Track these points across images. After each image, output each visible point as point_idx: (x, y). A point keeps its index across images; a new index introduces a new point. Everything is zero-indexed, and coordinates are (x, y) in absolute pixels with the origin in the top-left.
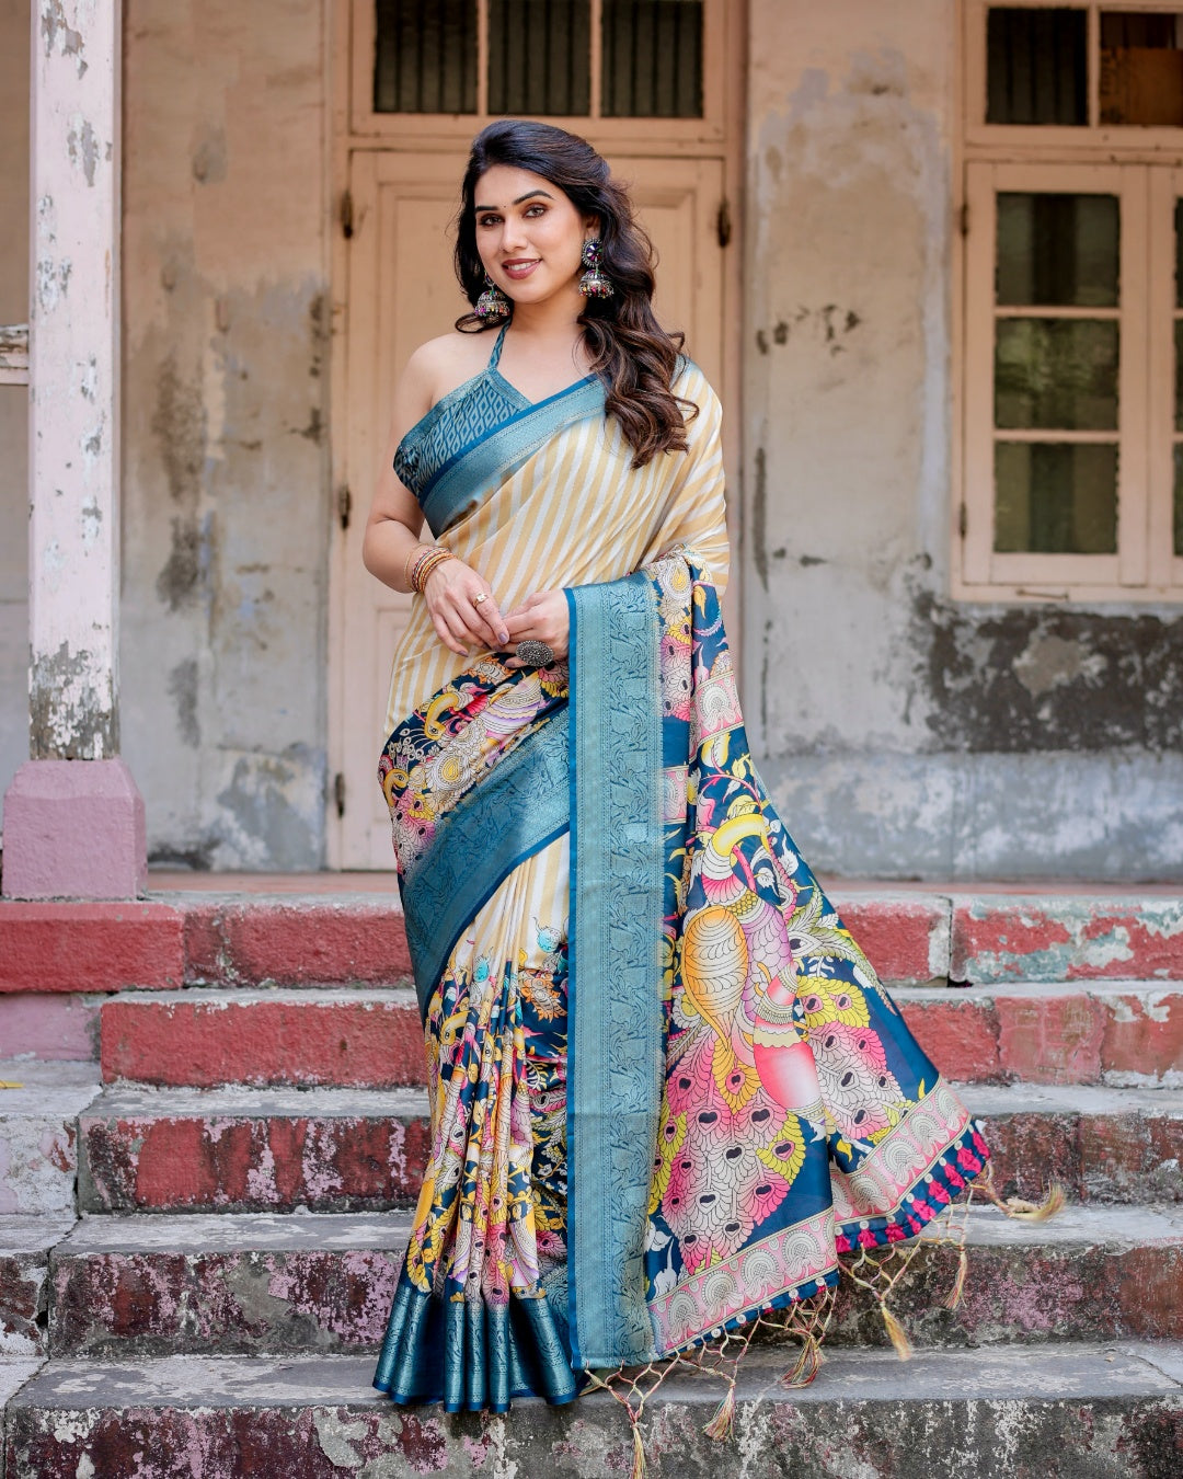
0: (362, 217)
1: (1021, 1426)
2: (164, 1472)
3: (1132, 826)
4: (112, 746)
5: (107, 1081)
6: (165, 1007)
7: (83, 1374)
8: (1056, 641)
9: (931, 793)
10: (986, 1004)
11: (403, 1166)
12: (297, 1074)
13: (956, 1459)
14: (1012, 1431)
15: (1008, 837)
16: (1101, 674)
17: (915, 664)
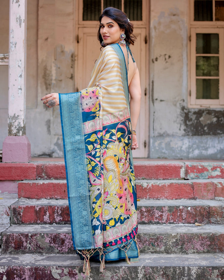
0: (80, 39)
1: (197, 272)
2: (20, 279)
3: (222, 149)
5: (19, 198)
6: (31, 183)
7: (7, 258)
8: (208, 115)
9: (184, 143)
10: (191, 183)
12: (56, 197)
13: (183, 279)
14: (195, 273)
15: (199, 151)
16: (216, 121)
17: (181, 120)
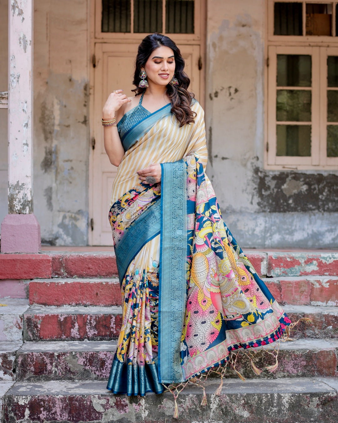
0: (98, 62)
1: (289, 401)
2: (49, 413)
3: (315, 233)
4: (31, 210)
5: (31, 304)
6: (47, 283)
7: (26, 386)
8: (294, 181)
9: (258, 224)
10: (277, 282)
11: (114, 328)
12: (84, 302)
13: (271, 410)
14: (287, 402)
15: (280, 236)
16: (307, 190)
17: (254, 188)
